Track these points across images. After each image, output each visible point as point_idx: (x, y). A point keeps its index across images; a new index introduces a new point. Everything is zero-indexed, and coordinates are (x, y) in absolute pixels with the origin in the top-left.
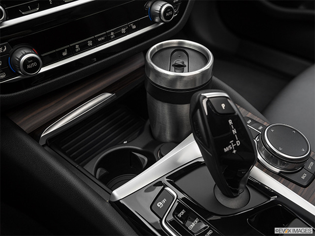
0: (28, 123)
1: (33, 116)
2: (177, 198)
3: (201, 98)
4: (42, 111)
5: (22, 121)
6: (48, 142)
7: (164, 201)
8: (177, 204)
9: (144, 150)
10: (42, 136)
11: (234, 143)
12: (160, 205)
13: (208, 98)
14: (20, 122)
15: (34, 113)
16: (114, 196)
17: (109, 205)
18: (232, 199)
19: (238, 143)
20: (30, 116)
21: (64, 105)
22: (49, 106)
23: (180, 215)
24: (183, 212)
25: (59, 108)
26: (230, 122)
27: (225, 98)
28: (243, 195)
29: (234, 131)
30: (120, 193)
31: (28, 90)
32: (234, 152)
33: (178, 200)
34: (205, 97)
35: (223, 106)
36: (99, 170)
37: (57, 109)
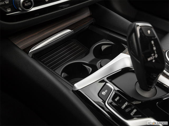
0: (22, 44)
1: (25, 40)
2: (114, 90)
3: (136, 26)
4: (30, 38)
5: (18, 42)
6: (33, 56)
7: (106, 91)
8: (114, 93)
9: (90, 63)
10: (30, 52)
11: (154, 55)
12: (104, 93)
13: (141, 26)
14: (17, 43)
15: (25, 38)
16: (75, 87)
17: (72, 92)
18: (147, 92)
19: (156, 56)
20: (23, 39)
21: (43, 35)
22: (34, 34)
23: (116, 100)
24: (118, 98)
25: (40, 36)
26: (153, 42)
27: (150, 27)
28: (153, 90)
29: (155, 48)
30: (79, 86)
31: (24, 21)
32: (154, 61)
33: (114, 91)
34: (138, 26)
35: (149, 32)
36: (63, 74)
37: (39, 37)
